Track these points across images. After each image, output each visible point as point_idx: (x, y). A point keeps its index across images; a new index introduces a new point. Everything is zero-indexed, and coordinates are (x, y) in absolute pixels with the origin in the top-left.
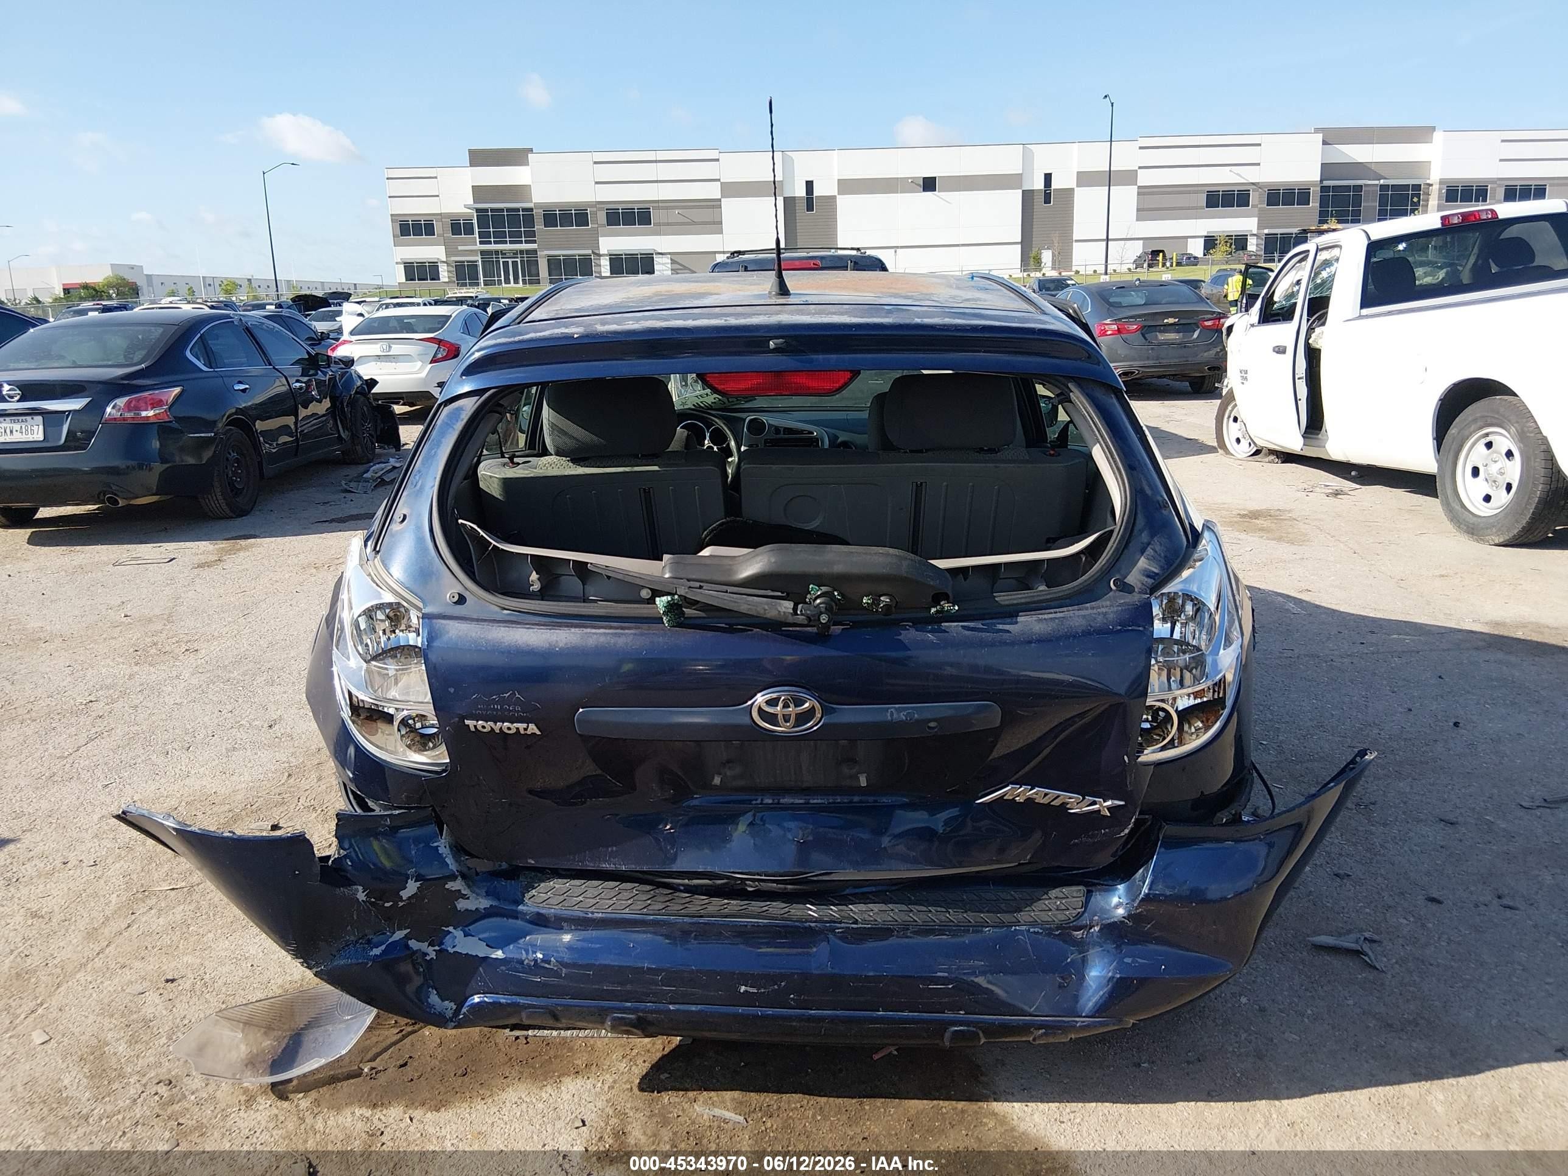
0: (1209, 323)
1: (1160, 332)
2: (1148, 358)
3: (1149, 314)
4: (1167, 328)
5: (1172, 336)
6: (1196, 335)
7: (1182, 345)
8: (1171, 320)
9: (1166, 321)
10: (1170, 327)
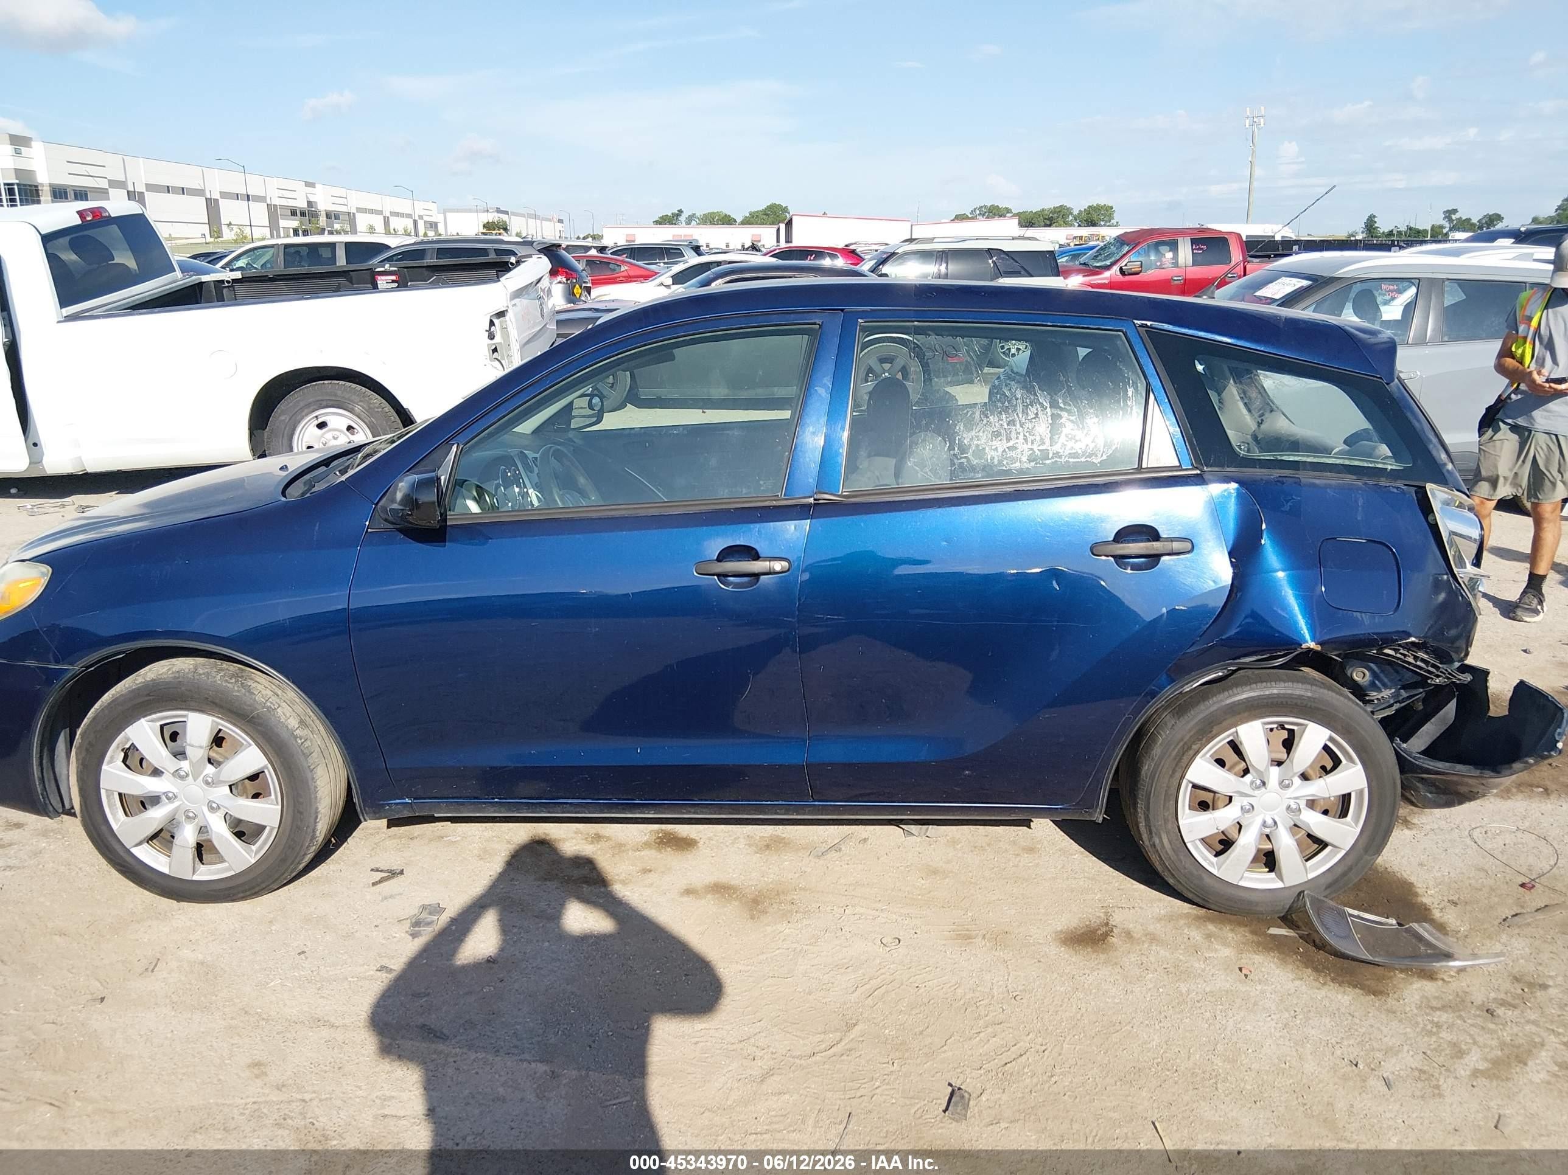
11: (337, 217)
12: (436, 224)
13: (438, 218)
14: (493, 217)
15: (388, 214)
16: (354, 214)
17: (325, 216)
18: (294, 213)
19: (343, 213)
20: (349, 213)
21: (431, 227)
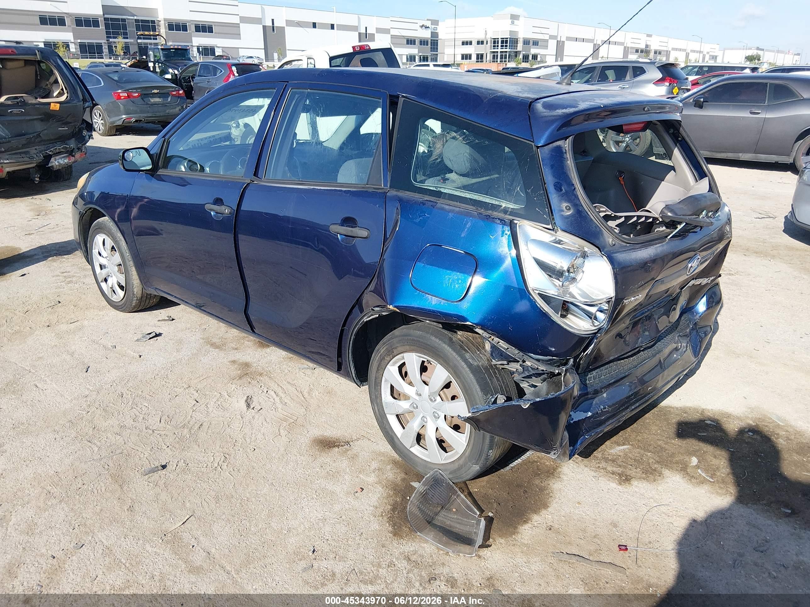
0: (174, 93)
1: (151, 97)
2: (148, 112)
3: (143, 87)
4: (154, 95)
5: (157, 100)
6: (169, 100)
7: (164, 105)
8: (156, 91)
9: (153, 91)
10: (156, 95)
11: (660, 53)
12: (716, 57)
13: (719, 54)
14: (750, 53)
15: (689, 51)
16: (670, 51)
17: (653, 53)
18: (637, 51)
19: (664, 51)
20: (667, 51)
21: (713, 58)
